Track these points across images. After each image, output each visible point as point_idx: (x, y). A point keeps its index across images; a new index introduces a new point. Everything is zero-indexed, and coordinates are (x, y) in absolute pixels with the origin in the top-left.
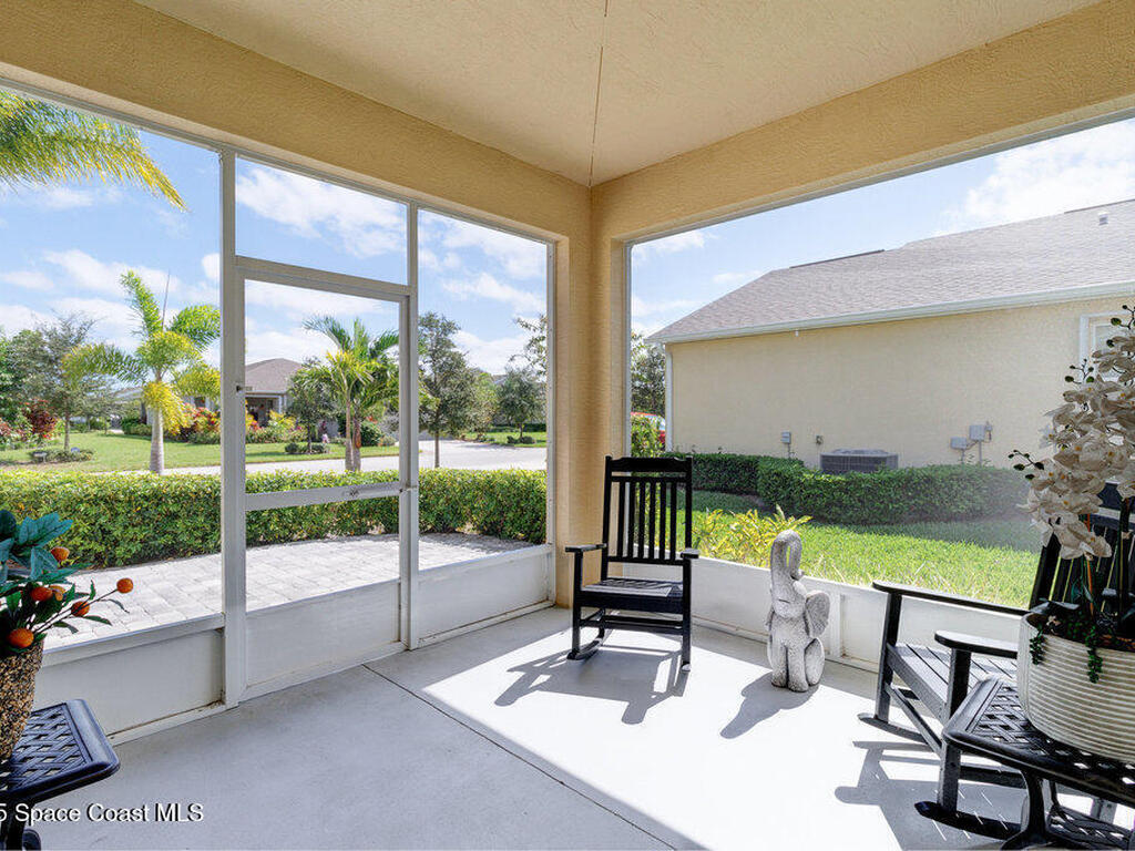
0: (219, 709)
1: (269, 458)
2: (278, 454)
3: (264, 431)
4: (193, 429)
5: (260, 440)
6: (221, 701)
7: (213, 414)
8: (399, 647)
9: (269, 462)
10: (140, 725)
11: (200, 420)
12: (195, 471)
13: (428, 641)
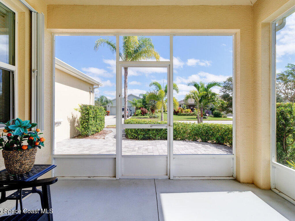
0: (114, 179)
1: (192, 119)
2: (195, 118)
3: (193, 113)
4: (178, 112)
5: (192, 115)
6: (115, 177)
7: (182, 109)
8: (167, 177)
9: (192, 120)
10: (99, 177)
11: (179, 110)
12: (179, 121)
13: (177, 178)
